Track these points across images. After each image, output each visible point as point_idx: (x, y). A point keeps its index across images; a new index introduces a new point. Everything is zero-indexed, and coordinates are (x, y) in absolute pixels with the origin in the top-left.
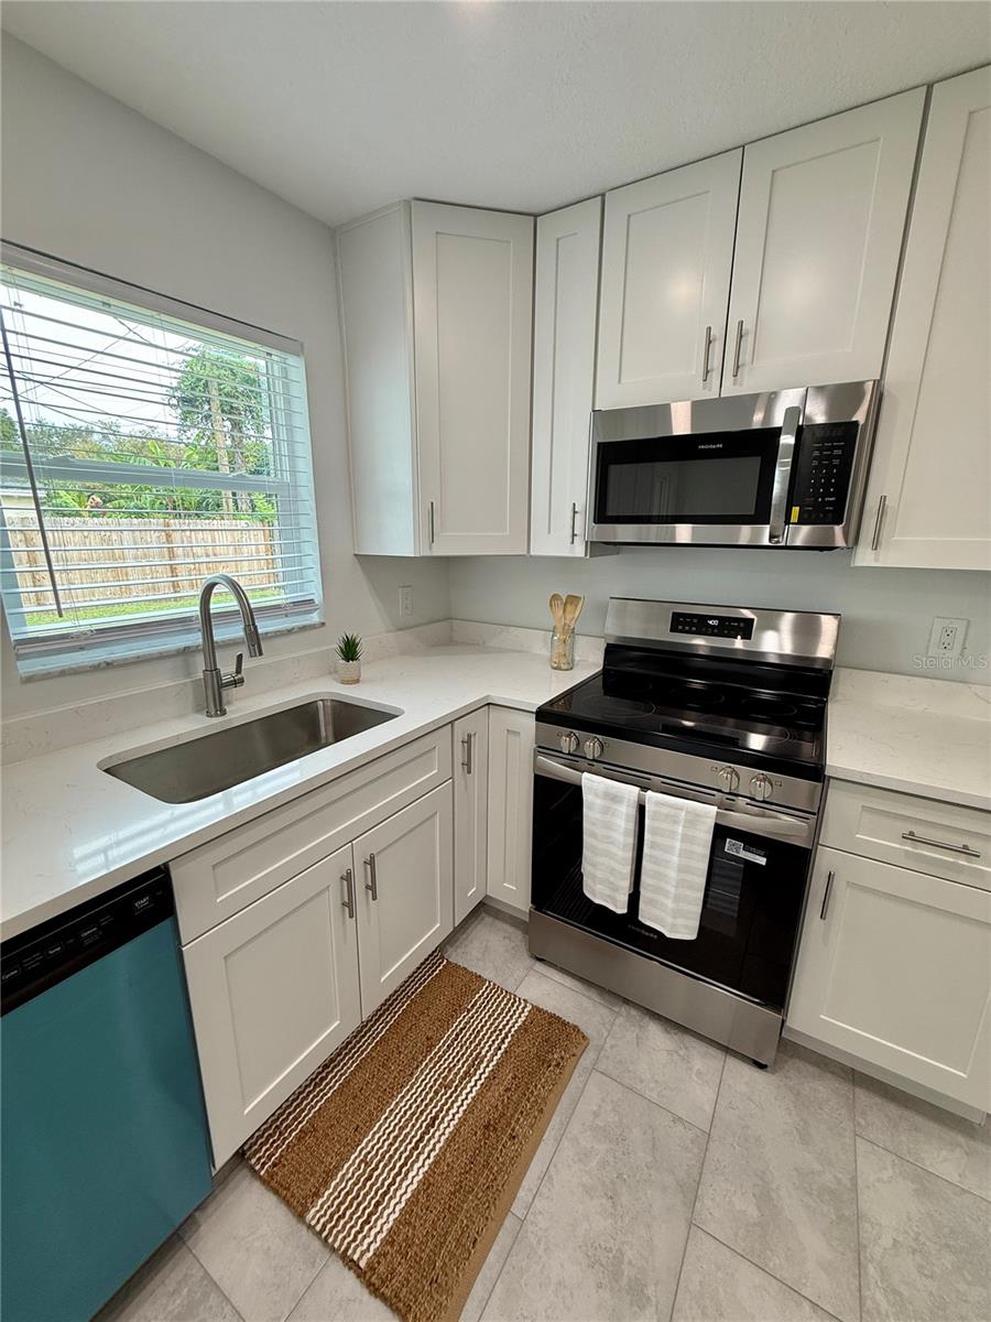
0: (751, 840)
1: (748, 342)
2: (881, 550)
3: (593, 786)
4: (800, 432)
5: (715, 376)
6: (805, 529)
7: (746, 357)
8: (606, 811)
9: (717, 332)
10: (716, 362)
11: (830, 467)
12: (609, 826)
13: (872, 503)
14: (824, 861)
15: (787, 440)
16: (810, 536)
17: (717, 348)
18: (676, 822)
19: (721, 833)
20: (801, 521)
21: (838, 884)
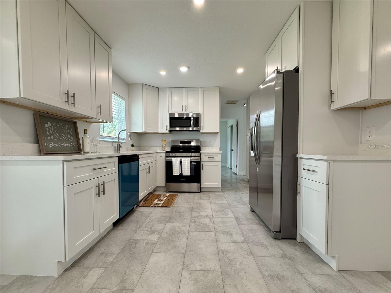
0: (194, 162)
1: (187, 107)
2: (203, 130)
3: (174, 159)
4: (193, 117)
5: (183, 110)
6: (195, 128)
7: (187, 109)
8: (176, 162)
9: (183, 106)
10: (183, 109)
11: (197, 121)
12: (176, 164)
13: (201, 125)
14: (202, 163)
15: (192, 118)
16: (196, 129)
17: (183, 107)
18: (186, 161)
19: (191, 162)
20: (195, 127)
21: (204, 165)
